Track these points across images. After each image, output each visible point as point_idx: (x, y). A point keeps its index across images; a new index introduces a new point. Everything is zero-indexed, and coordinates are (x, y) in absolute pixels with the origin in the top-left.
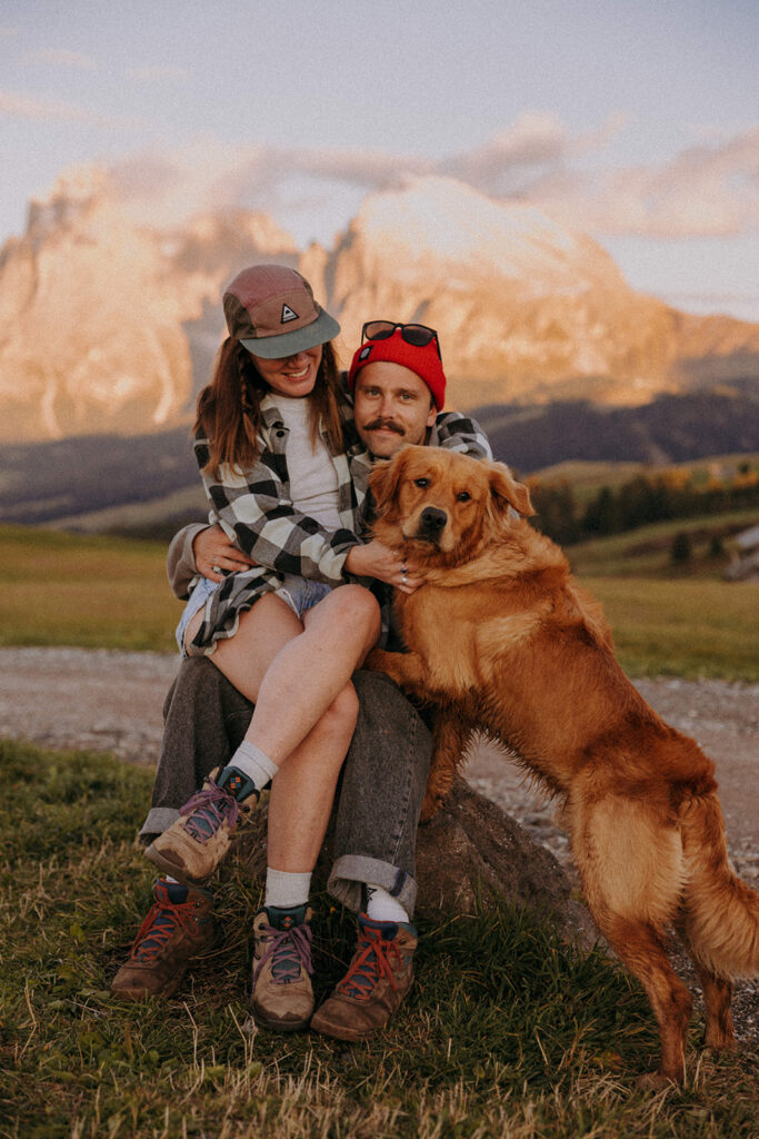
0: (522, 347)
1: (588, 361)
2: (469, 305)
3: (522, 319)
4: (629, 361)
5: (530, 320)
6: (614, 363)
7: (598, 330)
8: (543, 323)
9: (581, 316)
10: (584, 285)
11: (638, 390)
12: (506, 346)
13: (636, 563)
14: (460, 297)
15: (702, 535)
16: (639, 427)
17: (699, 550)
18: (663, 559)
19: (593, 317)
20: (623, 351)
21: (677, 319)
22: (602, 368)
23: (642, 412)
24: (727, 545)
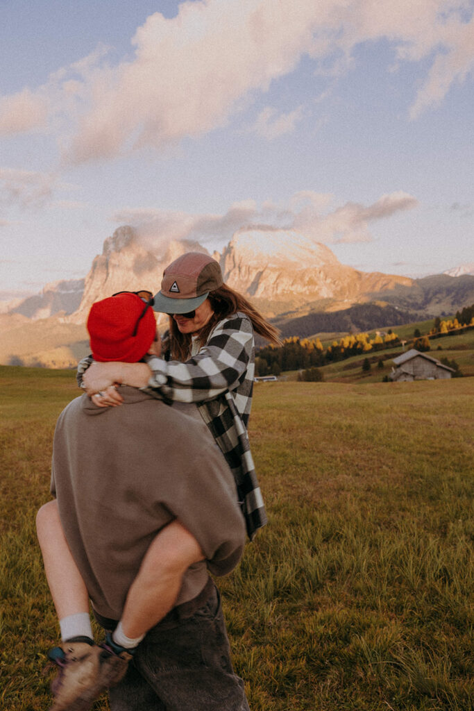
0: (299, 288)
1: (326, 293)
2: (277, 273)
3: (299, 277)
4: (342, 292)
5: (302, 279)
6: (335, 293)
7: (329, 281)
8: (307, 279)
9: (322, 275)
10: (322, 263)
11: (346, 304)
12: (293, 289)
13: (348, 372)
14: (274, 270)
15: (374, 359)
16: (347, 318)
17: (374, 365)
18: (360, 369)
19: (326, 276)
20: (339, 288)
21: (359, 274)
22: (331, 295)
23: (348, 311)
24: (386, 363)
